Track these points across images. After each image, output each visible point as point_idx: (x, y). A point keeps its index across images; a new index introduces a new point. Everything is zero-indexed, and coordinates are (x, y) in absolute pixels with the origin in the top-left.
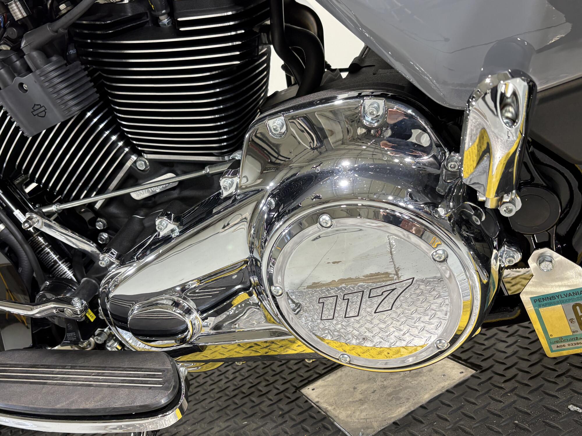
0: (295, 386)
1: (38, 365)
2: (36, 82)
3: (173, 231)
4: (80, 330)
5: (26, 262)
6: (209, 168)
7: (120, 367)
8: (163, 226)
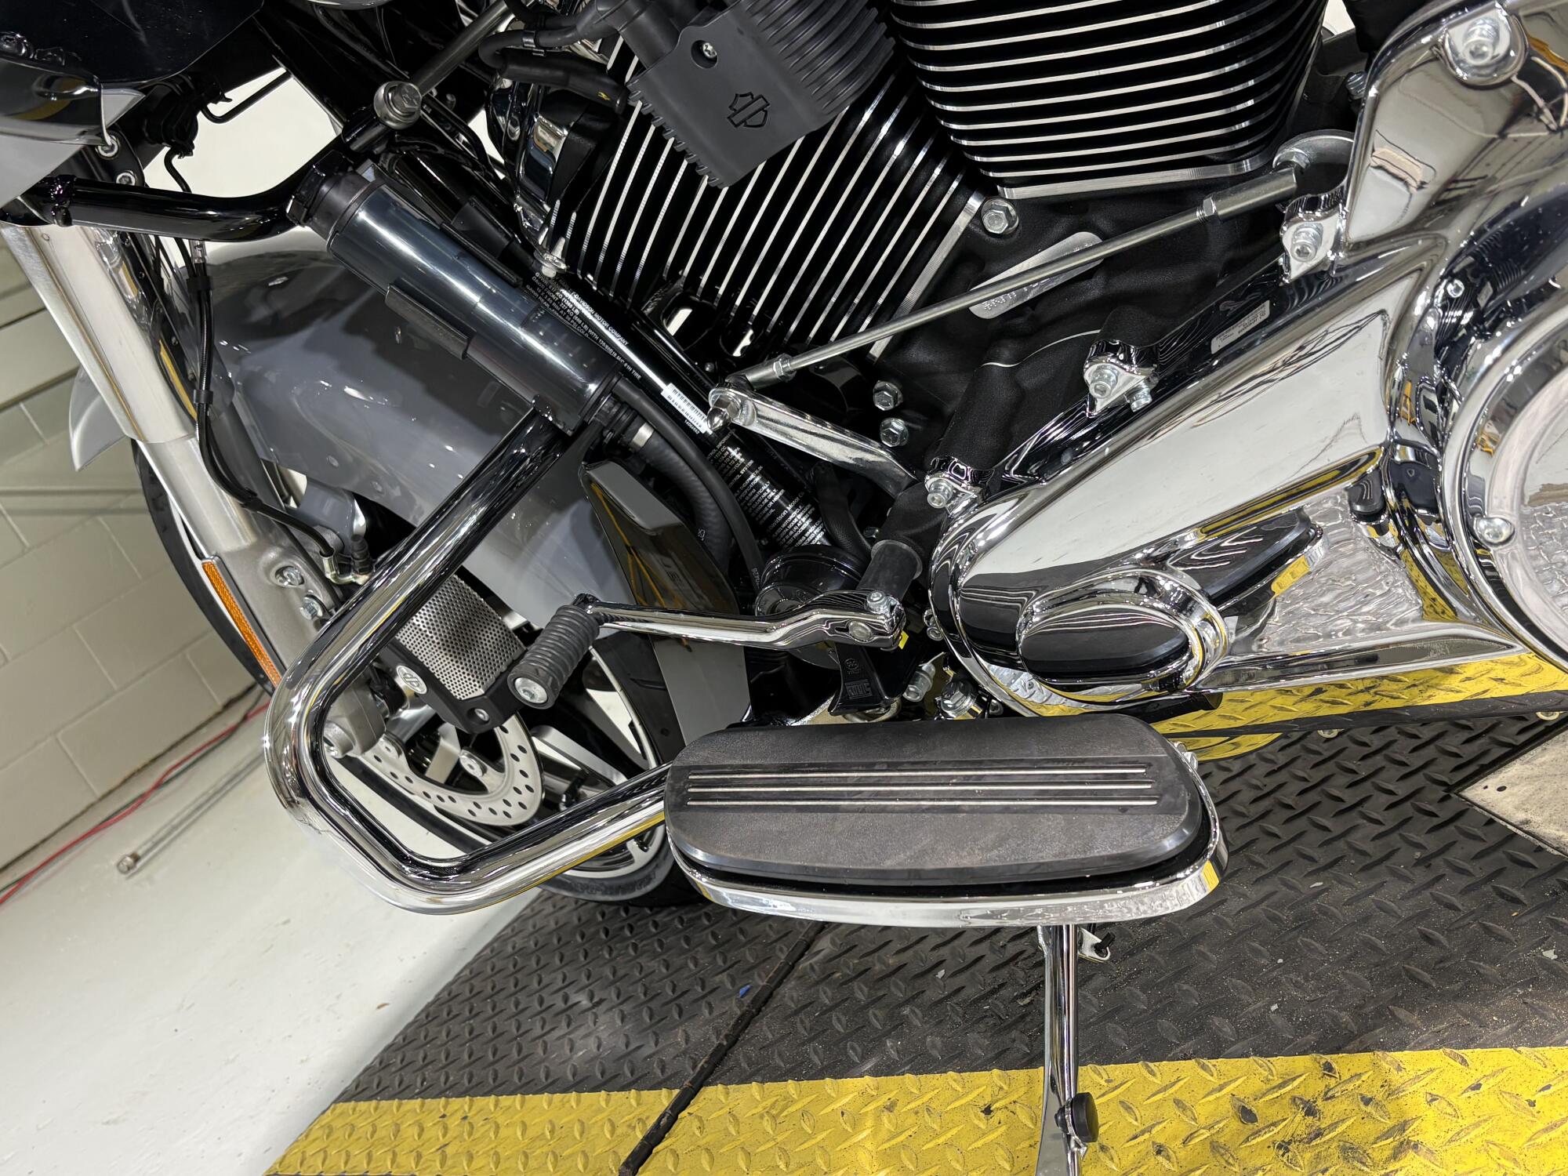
0: (1443, 784)
1: (802, 765)
2: (741, 33)
3: (1133, 393)
4: (878, 674)
5: (713, 514)
6: (1216, 199)
7: (1022, 760)
8: (1108, 381)
